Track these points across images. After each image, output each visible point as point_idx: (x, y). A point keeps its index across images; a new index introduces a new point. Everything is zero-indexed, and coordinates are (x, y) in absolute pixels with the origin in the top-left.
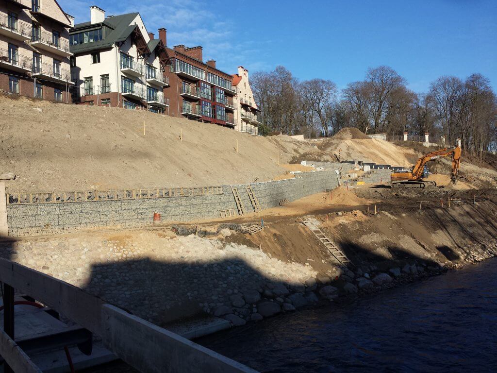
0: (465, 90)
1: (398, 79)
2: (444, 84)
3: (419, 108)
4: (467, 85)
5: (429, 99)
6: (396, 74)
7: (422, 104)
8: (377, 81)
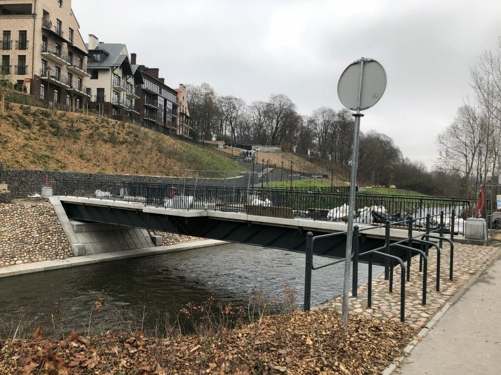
0: (336, 119)
1: (292, 105)
2: (323, 113)
3: (303, 127)
4: (339, 115)
5: (311, 121)
6: (290, 101)
7: (305, 125)
8: (277, 105)
